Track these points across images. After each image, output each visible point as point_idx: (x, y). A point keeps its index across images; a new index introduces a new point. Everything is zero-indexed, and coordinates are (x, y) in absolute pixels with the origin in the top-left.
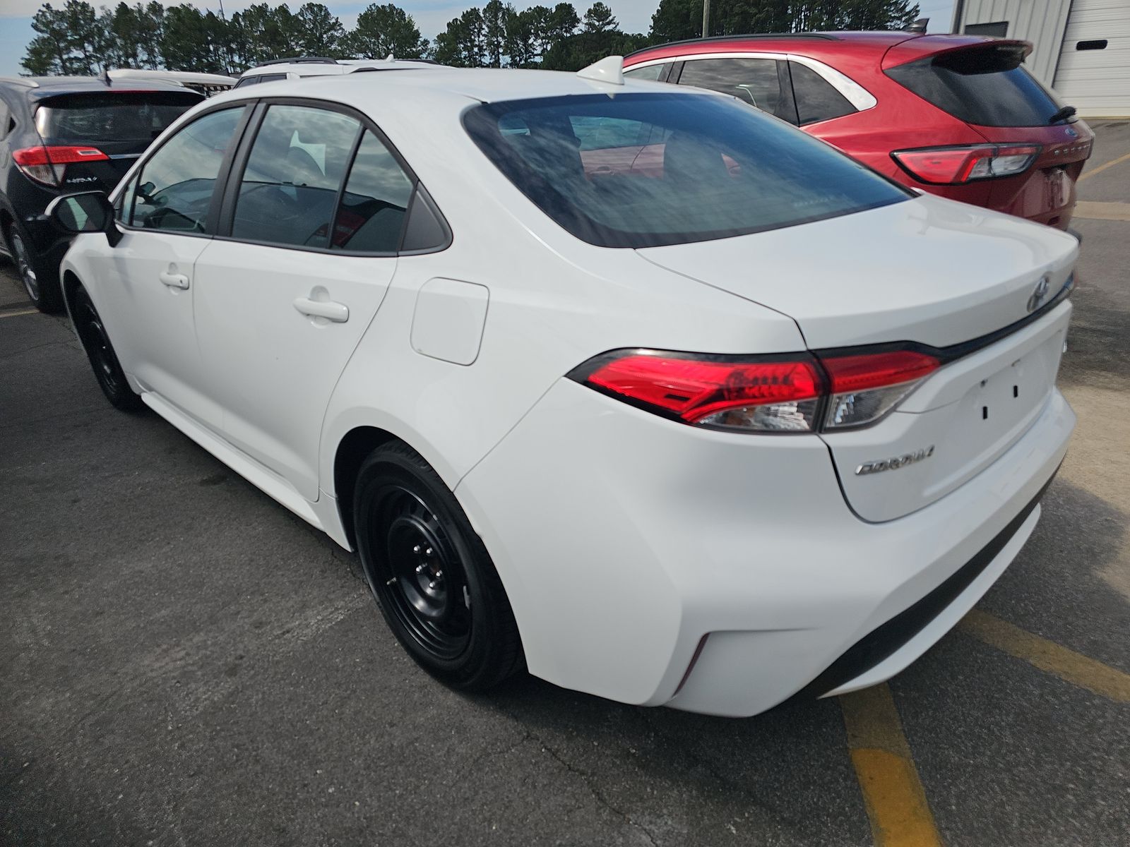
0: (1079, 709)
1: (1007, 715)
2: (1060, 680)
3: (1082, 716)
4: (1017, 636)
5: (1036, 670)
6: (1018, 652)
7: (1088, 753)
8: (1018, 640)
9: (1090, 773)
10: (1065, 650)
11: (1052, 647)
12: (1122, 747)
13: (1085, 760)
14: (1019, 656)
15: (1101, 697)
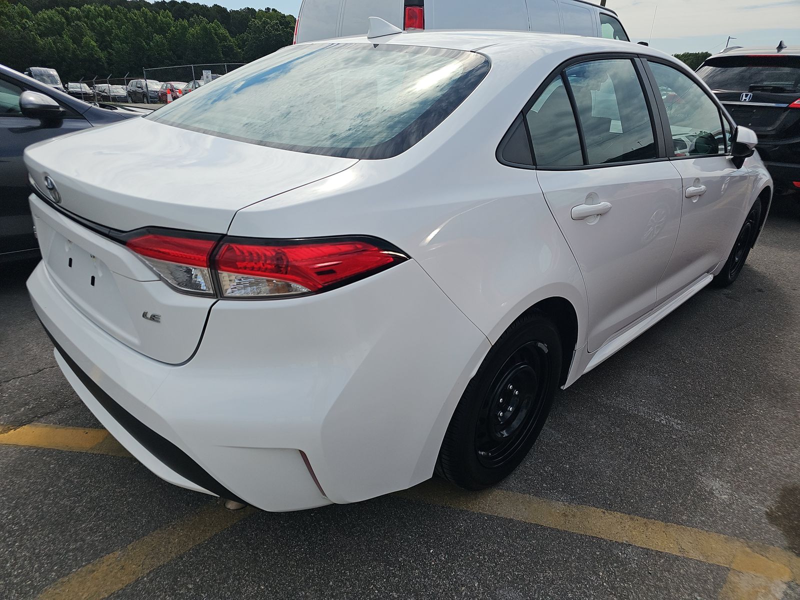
0: (55, 558)
1: (82, 510)
2: (88, 561)
3: (49, 556)
4: (152, 558)
5: (108, 550)
6: (134, 549)
7: (21, 541)
8: (147, 556)
9: (9, 532)
10: (116, 588)
11: (127, 579)
12: (8, 565)
13: (18, 536)
14: (130, 547)
15: (54, 580)
